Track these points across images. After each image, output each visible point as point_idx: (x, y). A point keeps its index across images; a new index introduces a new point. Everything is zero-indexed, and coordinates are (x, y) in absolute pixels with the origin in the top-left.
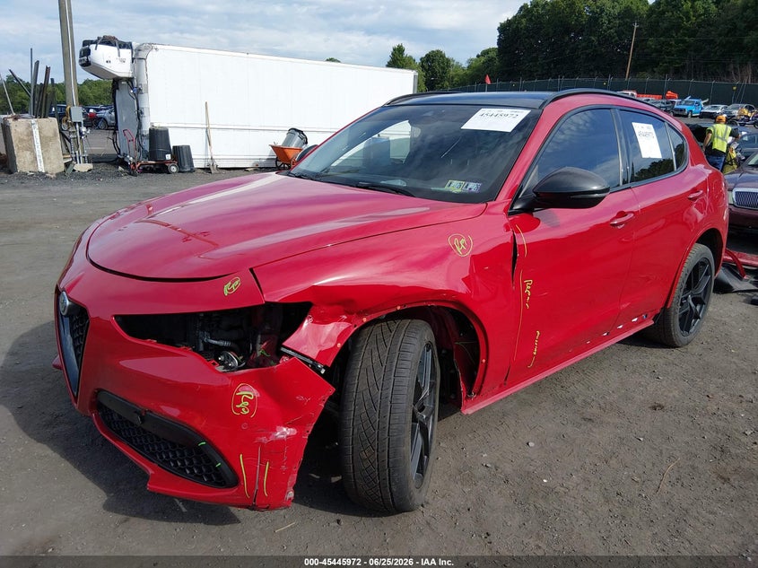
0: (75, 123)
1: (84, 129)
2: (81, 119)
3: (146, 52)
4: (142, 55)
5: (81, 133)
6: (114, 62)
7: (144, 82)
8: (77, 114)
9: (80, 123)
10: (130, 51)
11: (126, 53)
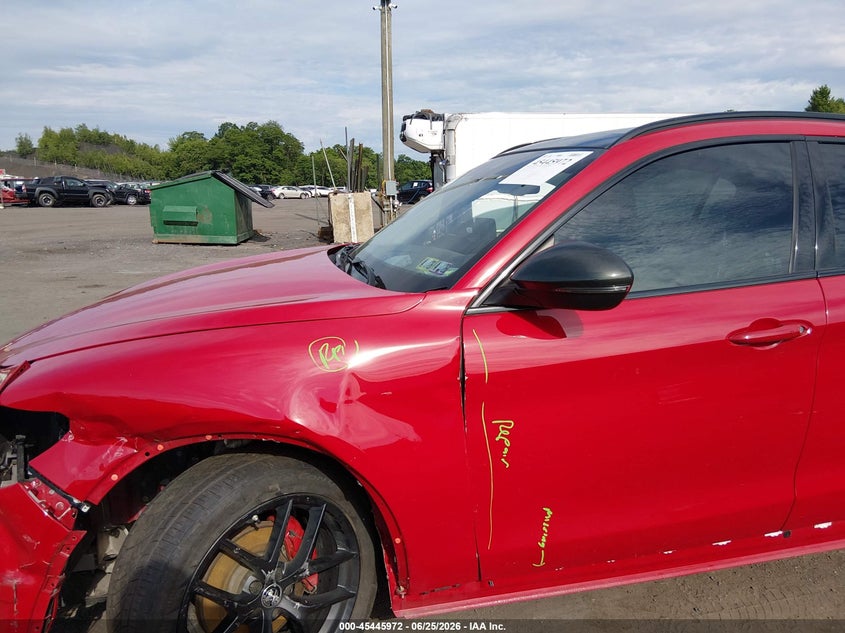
0: (389, 197)
1: (397, 202)
2: (395, 193)
3: (456, 122)
4: (451, 126)
5: (394, 207)
6: (427, 134)
7: (452, 153)
8: (392, 188)
9: (393, 197)
10: (442, 122)
11: (438, 125)
